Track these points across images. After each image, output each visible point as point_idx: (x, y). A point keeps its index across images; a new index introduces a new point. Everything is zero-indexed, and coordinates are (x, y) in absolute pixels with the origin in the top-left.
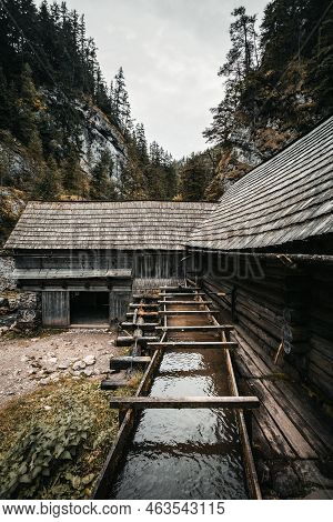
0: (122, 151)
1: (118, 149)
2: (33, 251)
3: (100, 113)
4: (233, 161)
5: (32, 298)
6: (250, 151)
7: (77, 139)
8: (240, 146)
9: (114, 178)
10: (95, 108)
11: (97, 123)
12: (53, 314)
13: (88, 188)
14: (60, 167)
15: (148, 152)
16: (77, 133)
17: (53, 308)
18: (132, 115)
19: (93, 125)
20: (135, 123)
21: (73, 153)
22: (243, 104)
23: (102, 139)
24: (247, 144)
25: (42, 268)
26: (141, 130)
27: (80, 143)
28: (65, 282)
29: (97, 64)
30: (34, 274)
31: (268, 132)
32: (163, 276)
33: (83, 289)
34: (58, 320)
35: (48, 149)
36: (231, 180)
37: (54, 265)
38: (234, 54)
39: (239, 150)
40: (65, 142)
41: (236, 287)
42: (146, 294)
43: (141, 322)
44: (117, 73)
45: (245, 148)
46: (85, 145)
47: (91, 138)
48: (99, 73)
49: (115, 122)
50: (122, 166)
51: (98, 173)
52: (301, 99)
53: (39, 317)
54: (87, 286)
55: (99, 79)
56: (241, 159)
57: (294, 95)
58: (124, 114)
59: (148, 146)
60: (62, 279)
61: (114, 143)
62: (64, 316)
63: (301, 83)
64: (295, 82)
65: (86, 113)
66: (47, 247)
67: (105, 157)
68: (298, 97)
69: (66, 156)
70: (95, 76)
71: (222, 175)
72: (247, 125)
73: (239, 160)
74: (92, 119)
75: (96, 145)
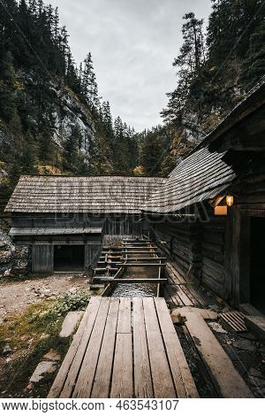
0: (90, 127)
1: (86, 124)
2: (27, 214)
3: (71, 93)
4: (184, 140)
5: (25, 250)
6: (197, 132)
7: (51, 116)
8: (189, 128)
9: (83, 150)
10: (67, 88)
11: (68, 101)
12: (41, 263)
13: (60, 159)
14: (36, 140)
15: (113, 126)
16: (51, 111)
17: (40, 257)
18: (99, 94)
19: (65, 103)
20: (101, 101)
21: (47, 128)
22: (192, 93)
23: (73, 116)
24: (195, 127)
25: (33, 227)
26: (107, 107)
27: (53, 119)
28: (50, 238)
29: (68, 48)
30: (27, 232)
31: (212, 117)
32: (125, 233)
33: (64, 243)
34: (44, 268)
35: (26, 125)
36: (181, 155)
37: (43, 225)
38: (186, 49)
39: (188, 131)
40: (40, 118)
41: (173, 238)
42: (113, 246)
43: (110, 261)
44: (86, 57)
45: (194, 129)
46: (57, 120)
47: (63, 114)
48: (69, 56)
49: (84, 100)
50: (90, 140)
51: (69, 146)
52: (237, 92)
53: (30, 265)
54: (68, 241)
55: (70, 61)
56: (191, 138)
57: (231, 88)
58: (91, 93)
59: (113, 121)
60: (49, 235)
61: (83, 119)
62: (49, 264)
63: (238, 78)
64: (232, 77)
65: (58, 92)
66: (38, 211)
67: (75, 131)
68: (235, 89)
69: (40, 131)
70: (67, 58)
71: (175, 151)
72: (195, 111)
73: (189, 139)
74: (64, 98)
75: (67, 120)
